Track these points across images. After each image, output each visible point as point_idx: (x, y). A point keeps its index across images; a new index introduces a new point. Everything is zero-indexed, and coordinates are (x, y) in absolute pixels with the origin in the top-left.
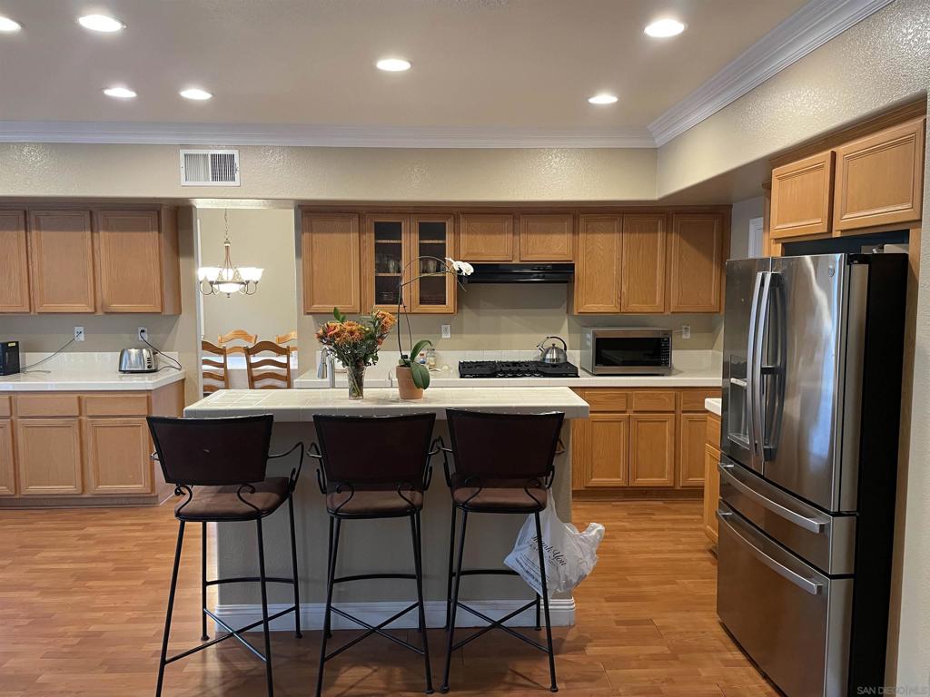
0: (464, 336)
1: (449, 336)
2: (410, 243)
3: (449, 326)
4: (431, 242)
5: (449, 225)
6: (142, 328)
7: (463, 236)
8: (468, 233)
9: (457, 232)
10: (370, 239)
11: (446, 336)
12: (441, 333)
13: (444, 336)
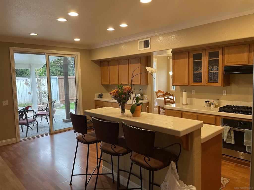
0: (232, 95)
1: (226, 95)
2: (205, 60)
3: (226, 91)
4: (213, 59)
5: (220, 52)
6: (140, 89)
7: (226, 56)
8: (228, 54)
9: (223, 54)
10: (191, 60)
11: (225, 95)
12: (223, 93)
13: (224, 95)
